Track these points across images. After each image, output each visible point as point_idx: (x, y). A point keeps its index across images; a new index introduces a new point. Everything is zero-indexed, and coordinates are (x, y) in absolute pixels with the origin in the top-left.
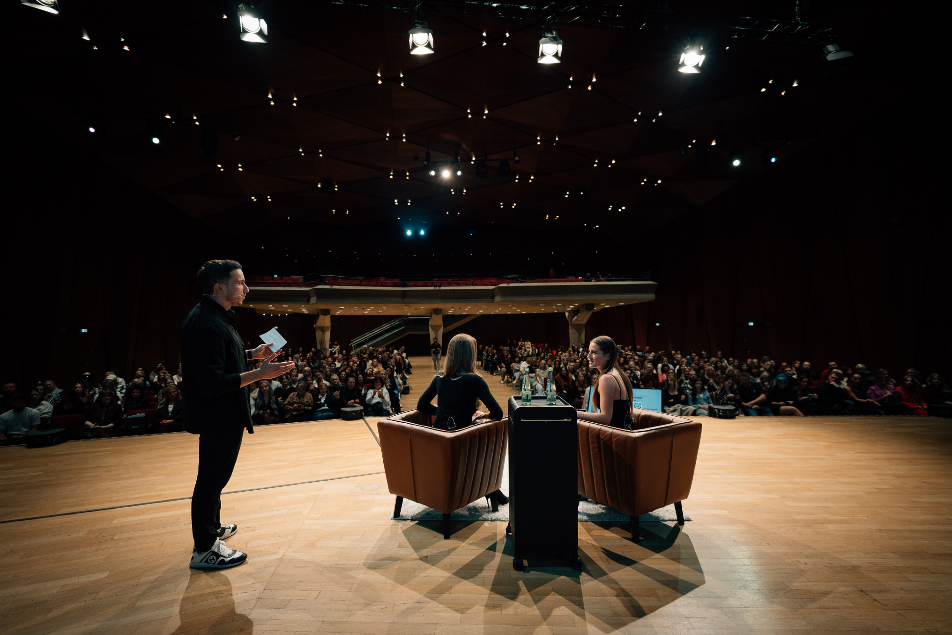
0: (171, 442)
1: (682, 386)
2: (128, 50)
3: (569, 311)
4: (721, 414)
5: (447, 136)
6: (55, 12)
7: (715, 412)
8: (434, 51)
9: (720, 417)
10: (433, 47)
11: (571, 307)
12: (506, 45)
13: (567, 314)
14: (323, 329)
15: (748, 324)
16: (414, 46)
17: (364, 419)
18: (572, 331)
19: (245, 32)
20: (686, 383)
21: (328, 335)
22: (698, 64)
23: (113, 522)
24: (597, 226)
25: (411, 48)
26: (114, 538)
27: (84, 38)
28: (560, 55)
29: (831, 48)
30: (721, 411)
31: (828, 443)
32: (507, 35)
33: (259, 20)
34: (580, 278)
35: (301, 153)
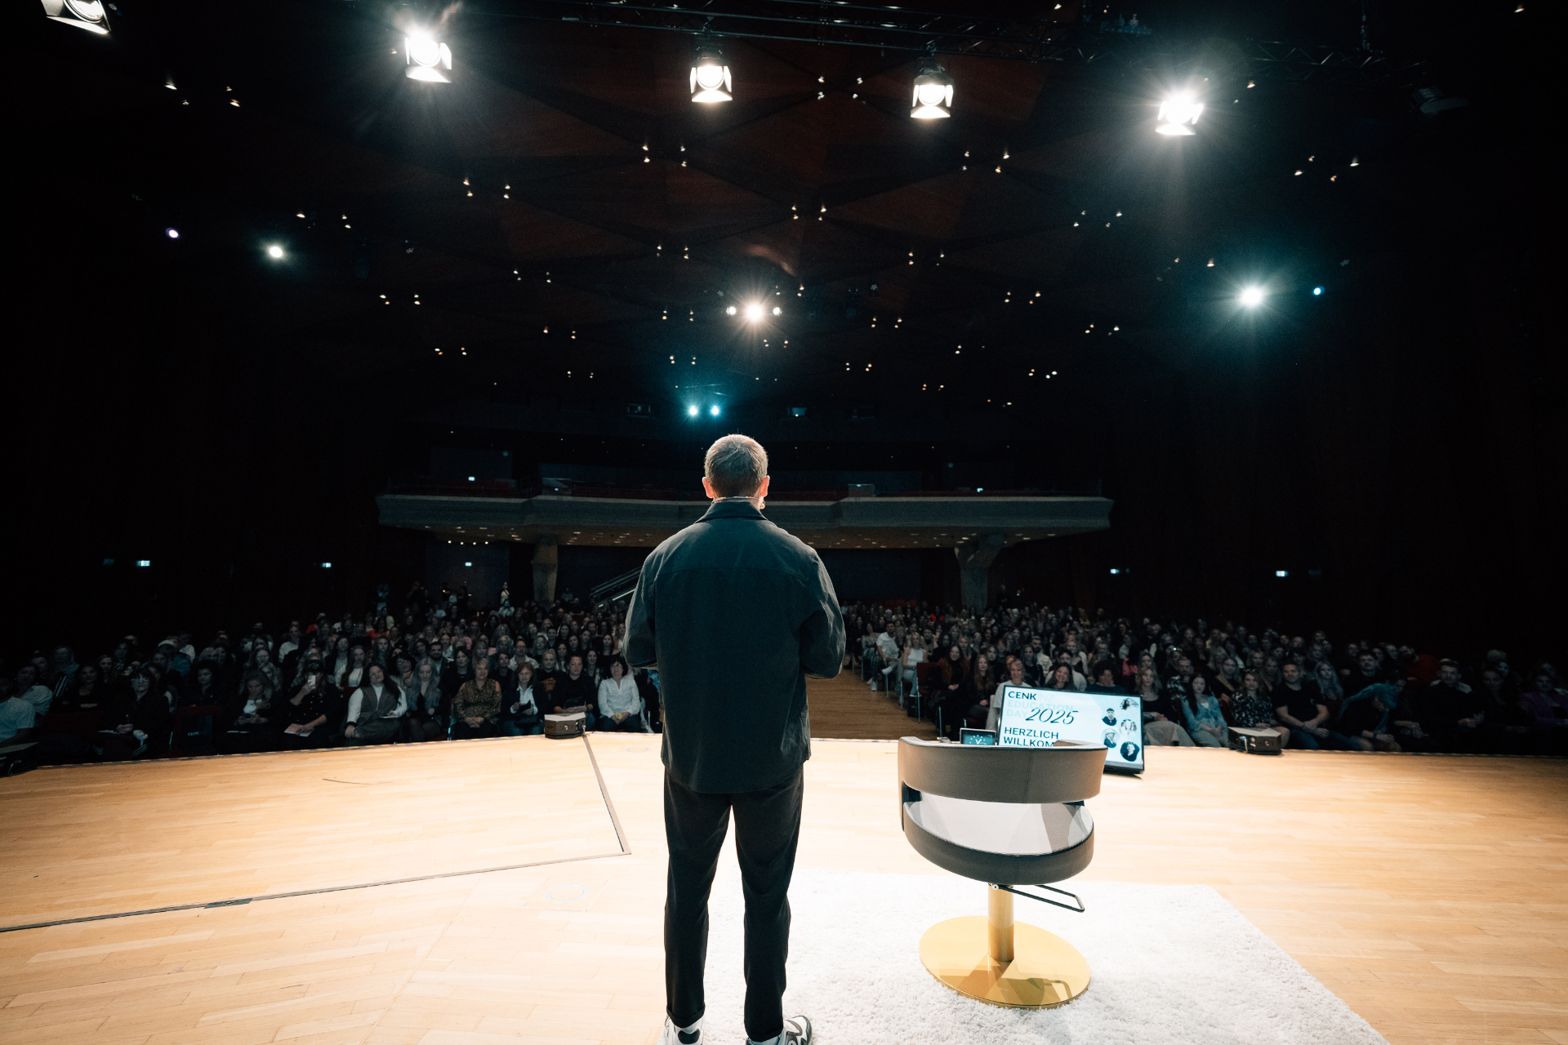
0: (220, 774)
1: (1169, 686)
2: (237, 105)
3: (960, 546)
4: (1254, 745)
5: (759, 251)
6: (102, 31)
7: (1243, 742)
8: (733, 97)
9: (1252, 751)
10: (730, 89)
11: (964, 538)
12: (857, 98)
13: (957, 551)
14: (546, 569)
15: (1275, 574)
16: (698, 88)
17: (584, 736)
18: (966, 579)
19: (413, 64)
20: (1175, 682)
21: (552, 579)
22: (1191, 121)
23: (29, 962)
24: (1009, 404)
25: (692, 91)
26: (11, 1005)
27: (168, 86)
28: (949, 104)
29: (1426, 93)
30: (1253, 740)
31: (1482, 817)
32: (860, 81)
33: (439, 46)
34: (979, 490)
35: (517, 276)
